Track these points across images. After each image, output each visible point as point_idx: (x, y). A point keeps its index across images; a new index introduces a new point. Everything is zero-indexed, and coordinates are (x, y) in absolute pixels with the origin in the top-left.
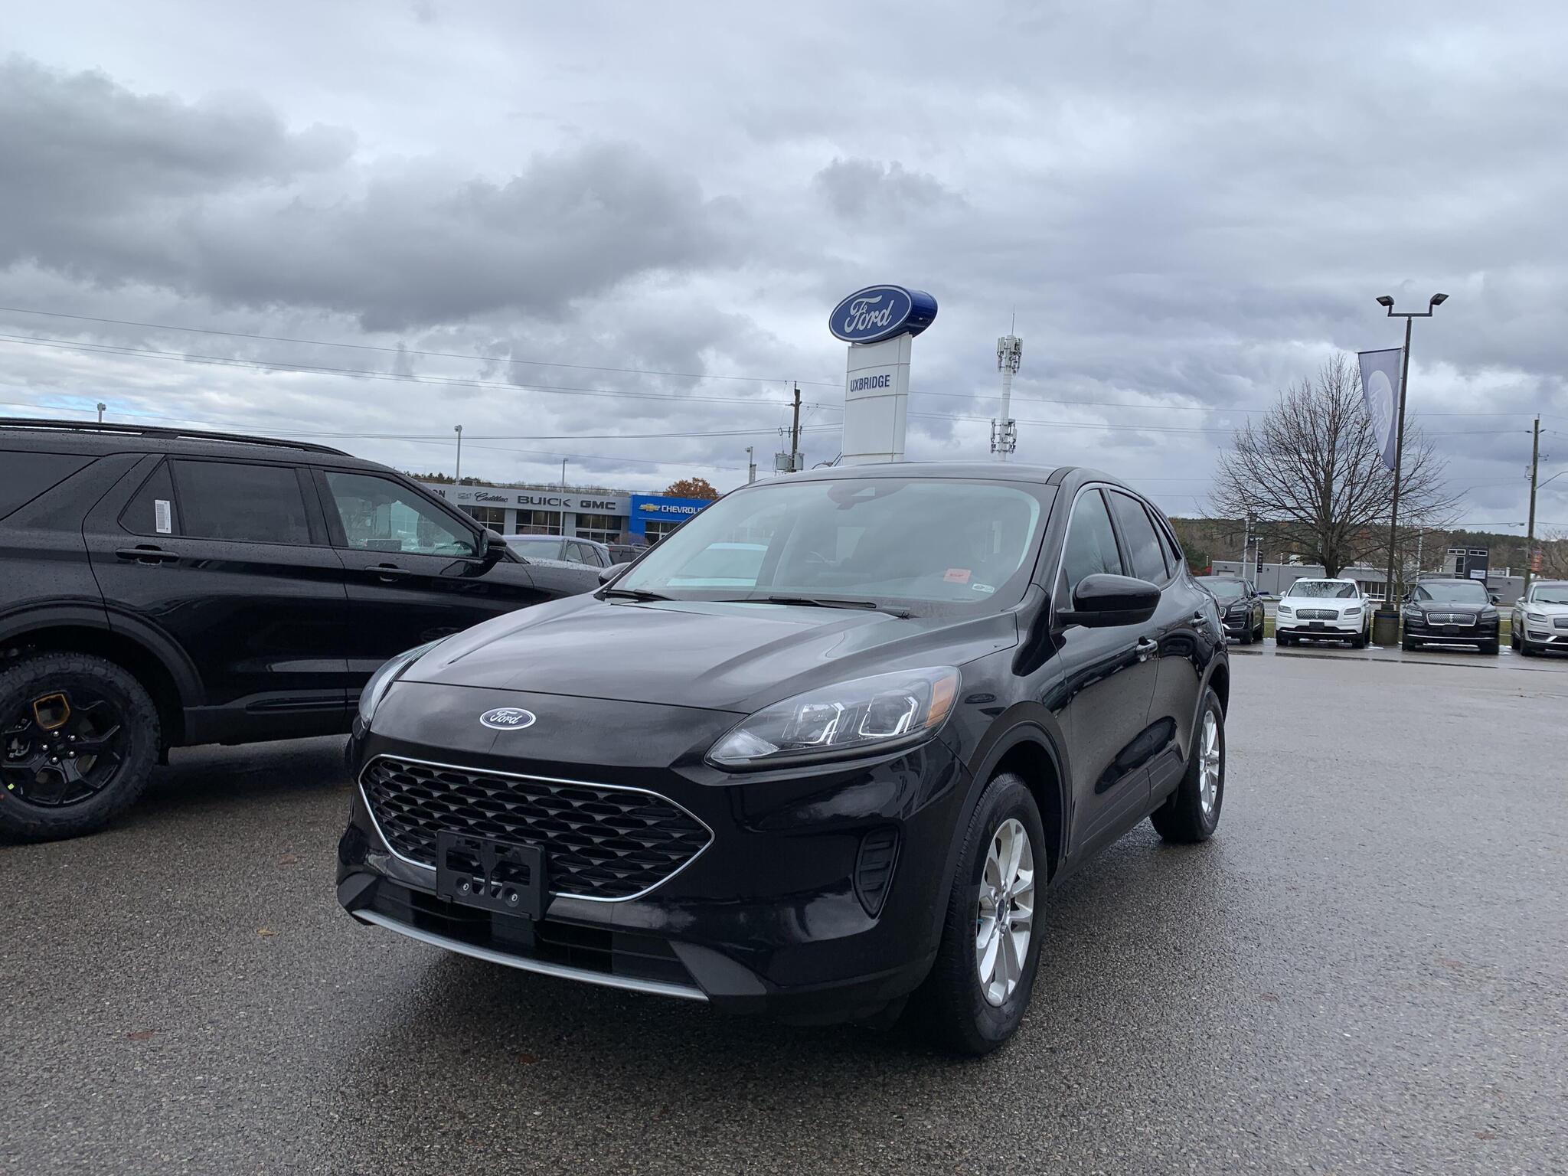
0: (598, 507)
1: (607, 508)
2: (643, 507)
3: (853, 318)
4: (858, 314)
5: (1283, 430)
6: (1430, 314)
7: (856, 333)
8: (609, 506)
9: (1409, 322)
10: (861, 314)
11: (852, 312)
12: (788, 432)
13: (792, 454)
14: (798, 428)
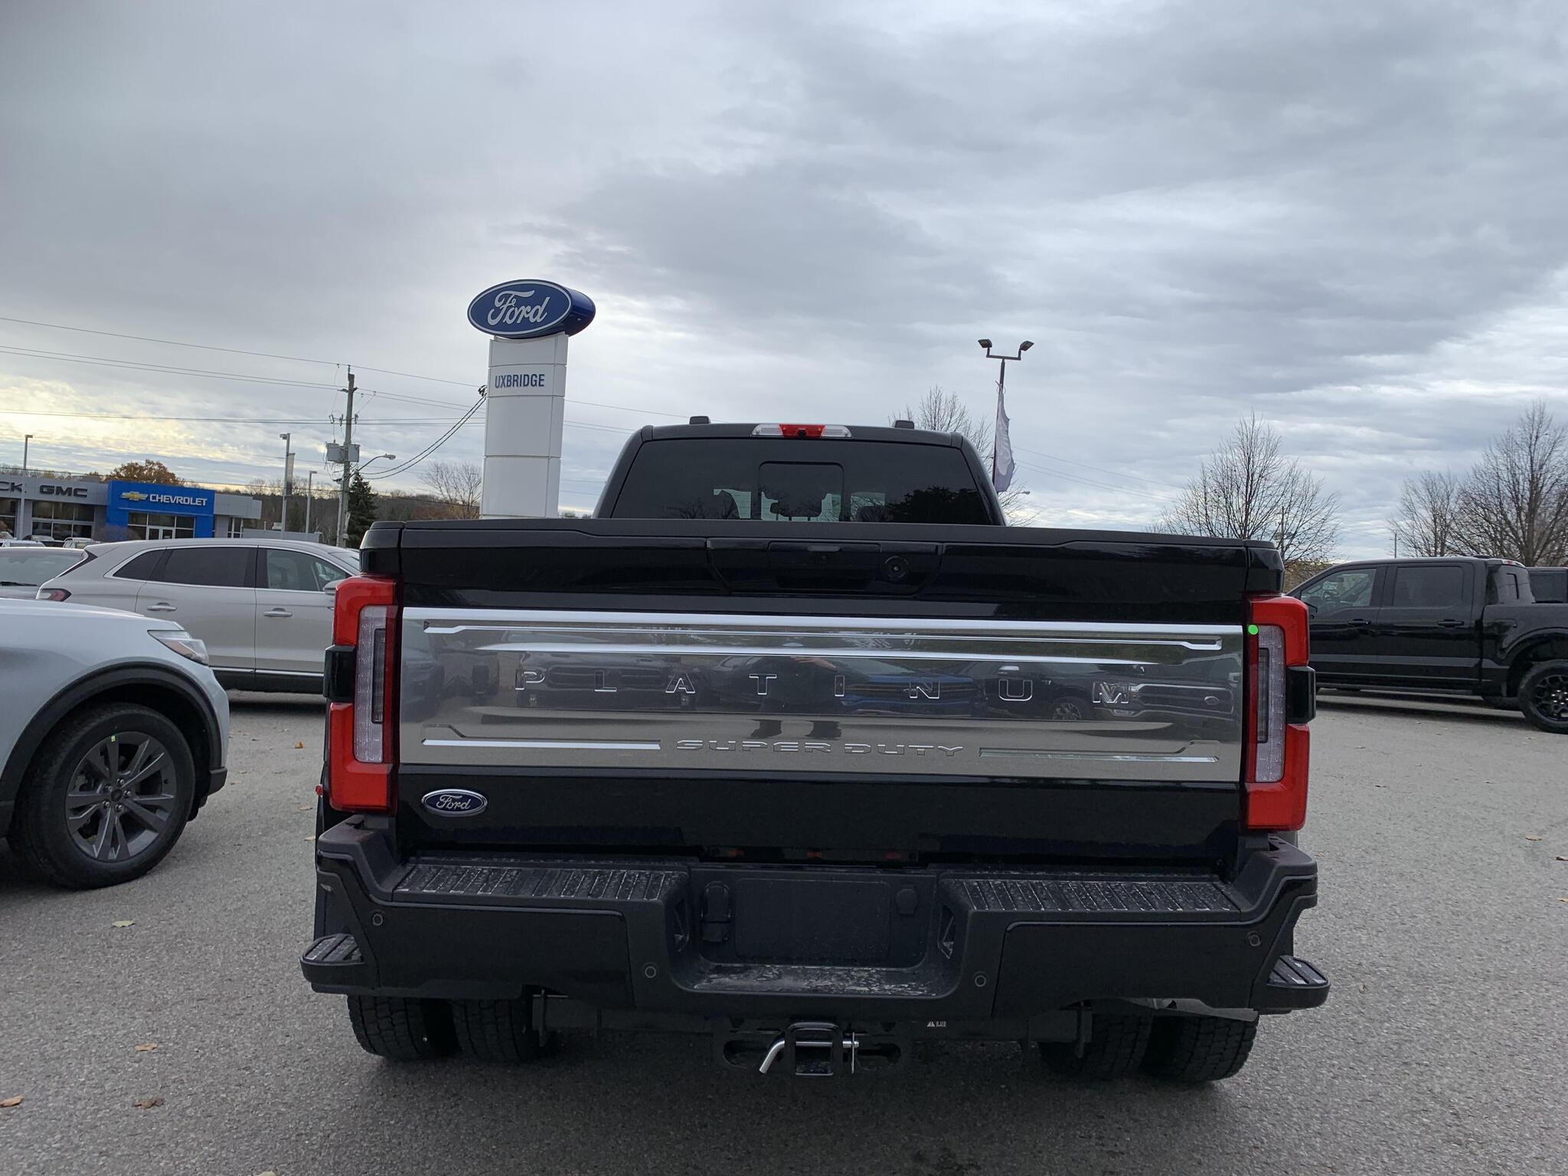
0: (64, 493)
1: (76, 495)
2: (125, 495)
3: (498, 310)
4: (505, 306)
6: (1019, 358)
8: (79, 493)
9: (1003, 364)
10: (512, 306)
11: (497, 304)
12: (341, 420)
13: (345, 444)
14: (353, 416)
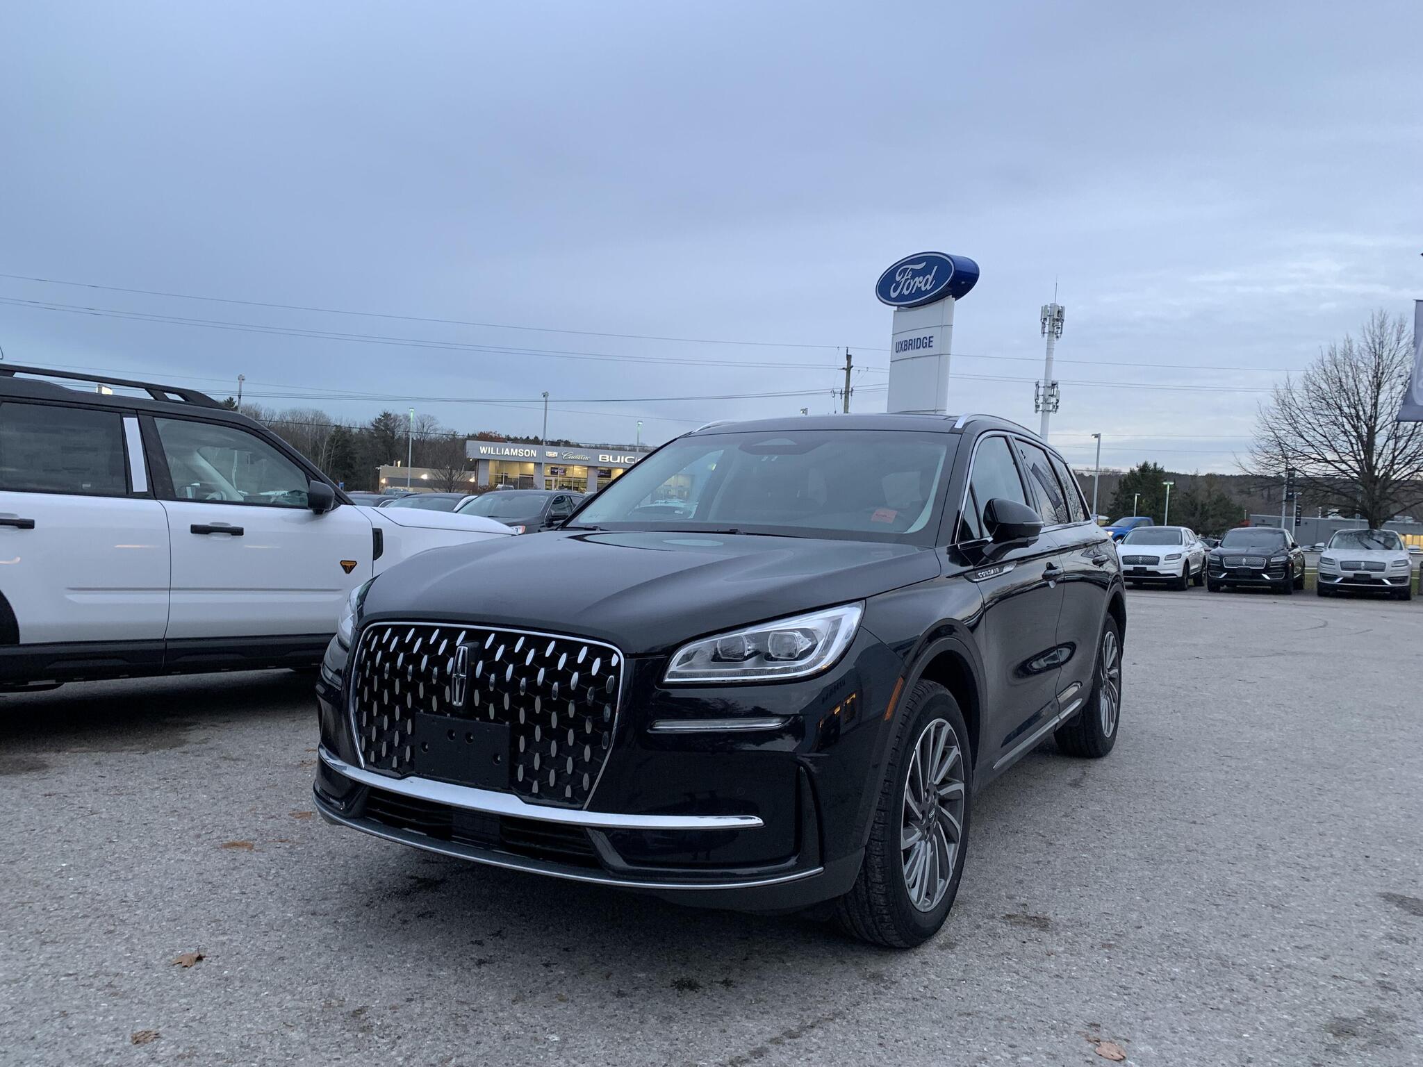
3: (898, 284)
4: (903, 280)
5: (1324, 386)
7: (901, 298)
10: (907, 280)
11: (898, 278)
12: (841, 393)
14: (850, 390)
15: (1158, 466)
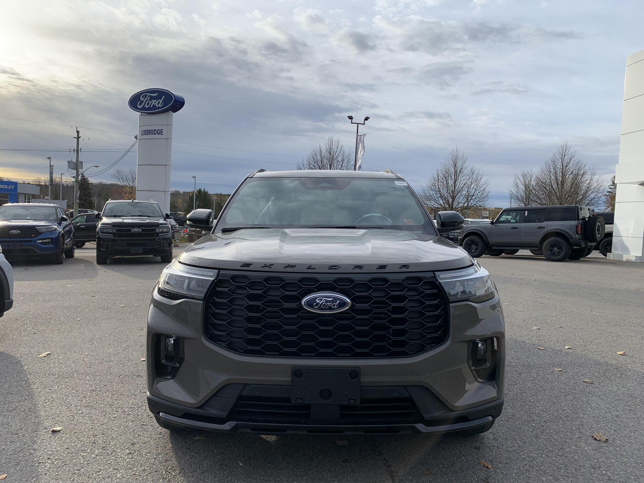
3: (142, 102)
4: (145, 100)
6: (364, 124)
7: (143, 109)
9: (358, 126)
10: (147, 101)
11: (142, 99)
12: (74, 150)
13: (76, 161)
14: (79, 149)
15: (205, 190)
